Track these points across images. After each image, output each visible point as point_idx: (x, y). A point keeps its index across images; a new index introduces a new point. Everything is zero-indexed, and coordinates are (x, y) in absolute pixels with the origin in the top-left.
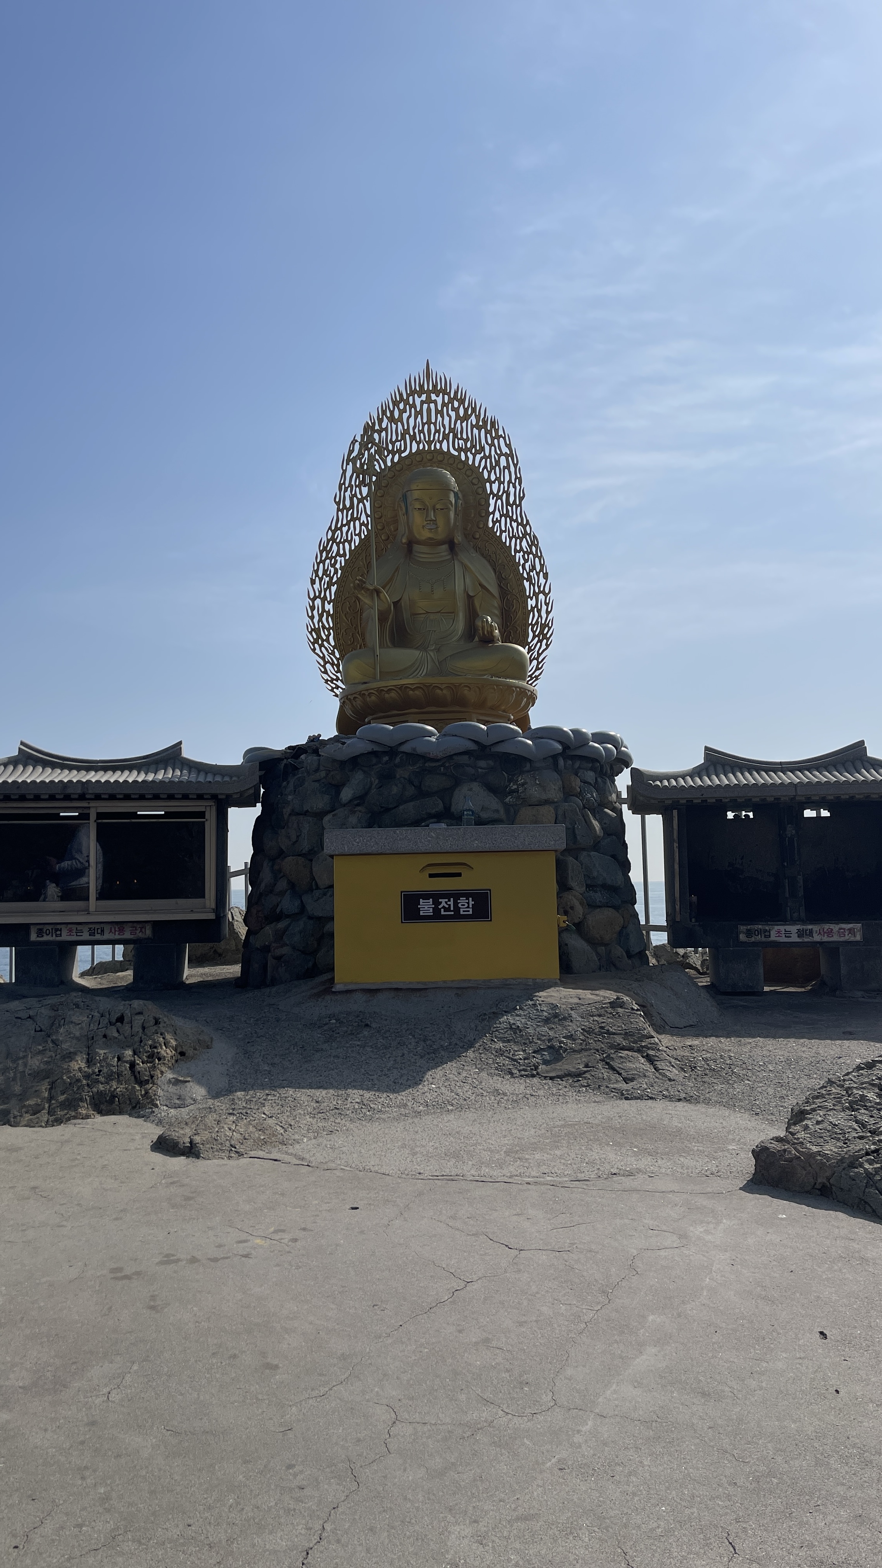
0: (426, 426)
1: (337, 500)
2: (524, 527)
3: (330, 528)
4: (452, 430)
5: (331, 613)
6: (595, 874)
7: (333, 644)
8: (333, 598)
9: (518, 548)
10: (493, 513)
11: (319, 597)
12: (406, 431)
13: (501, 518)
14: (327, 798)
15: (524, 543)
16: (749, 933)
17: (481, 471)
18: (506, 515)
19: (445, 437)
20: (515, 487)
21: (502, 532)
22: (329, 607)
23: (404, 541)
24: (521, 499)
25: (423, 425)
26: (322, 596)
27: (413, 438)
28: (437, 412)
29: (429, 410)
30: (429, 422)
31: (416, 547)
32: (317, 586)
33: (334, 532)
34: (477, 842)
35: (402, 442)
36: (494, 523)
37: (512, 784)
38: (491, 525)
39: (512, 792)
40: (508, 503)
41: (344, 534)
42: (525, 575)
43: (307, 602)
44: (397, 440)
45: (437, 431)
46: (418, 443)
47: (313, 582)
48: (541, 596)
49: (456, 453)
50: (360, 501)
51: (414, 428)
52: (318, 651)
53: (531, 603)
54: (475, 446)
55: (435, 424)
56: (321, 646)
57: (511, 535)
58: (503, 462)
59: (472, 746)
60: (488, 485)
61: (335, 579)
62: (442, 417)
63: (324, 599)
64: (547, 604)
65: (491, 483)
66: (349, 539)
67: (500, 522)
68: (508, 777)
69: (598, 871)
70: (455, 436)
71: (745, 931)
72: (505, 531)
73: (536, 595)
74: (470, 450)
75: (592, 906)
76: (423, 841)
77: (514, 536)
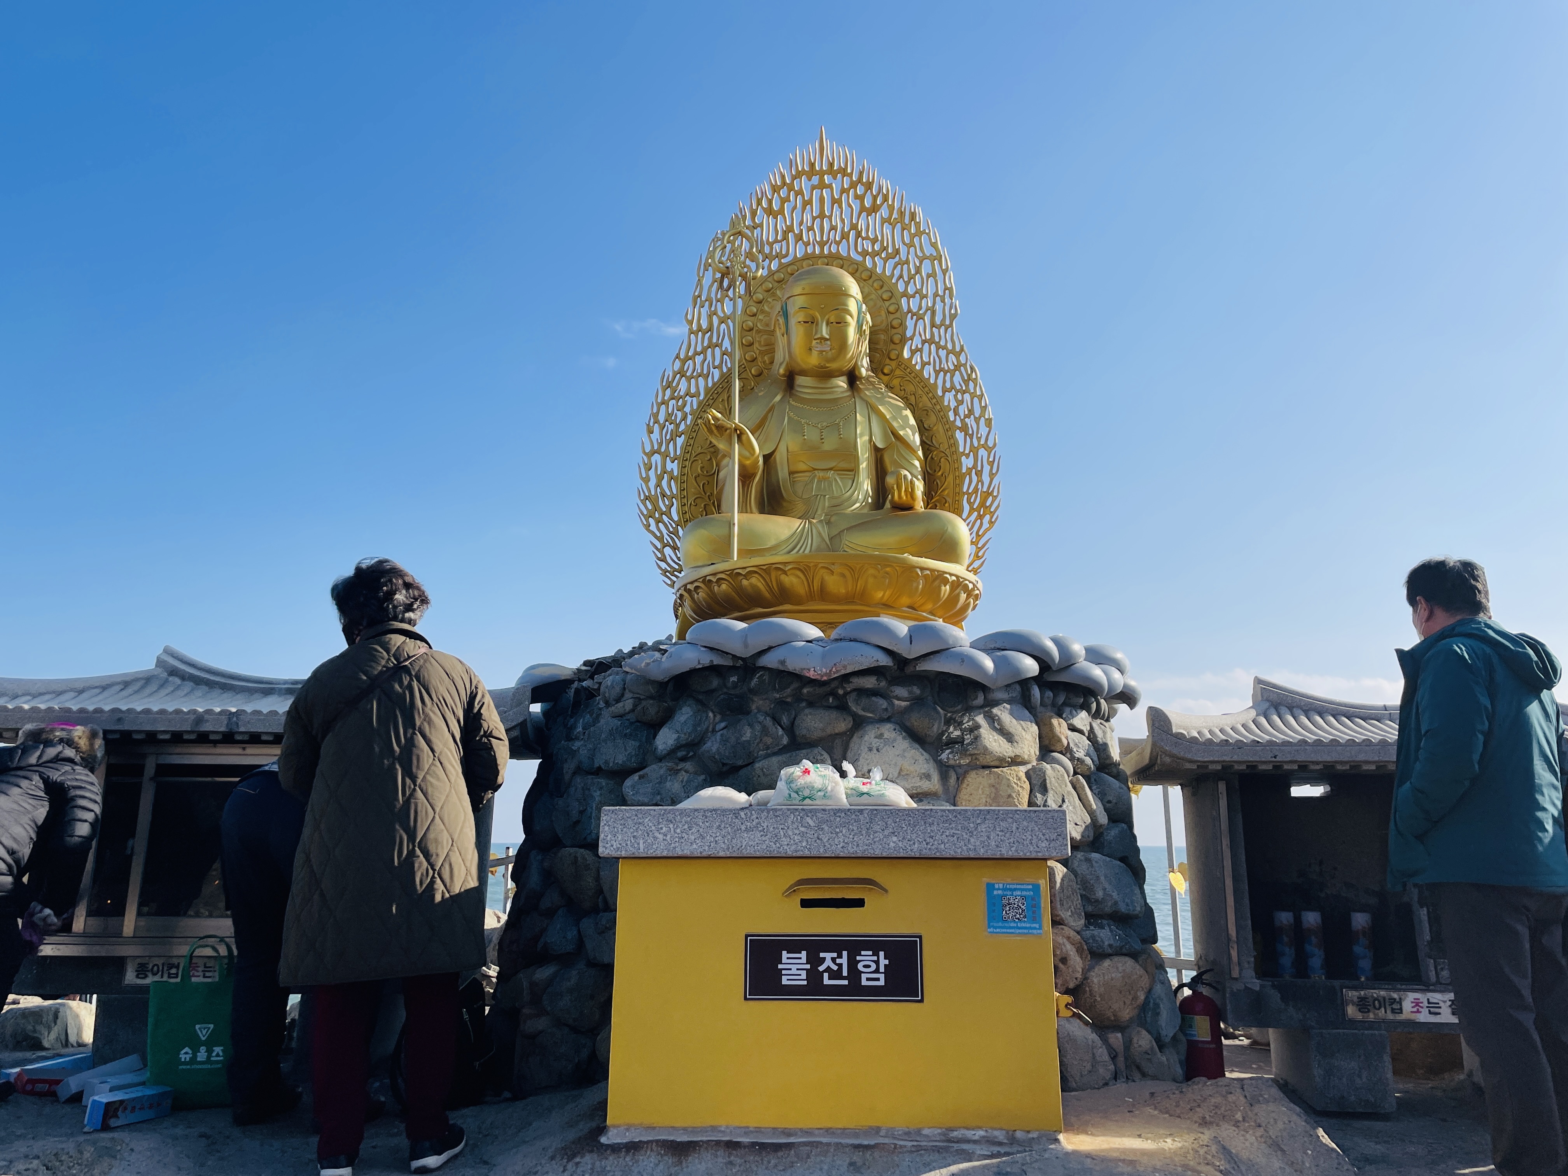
0: (818, 221)
1: (690, 317)
2: (957, 355)
3: (678, 357)
4: (854, 227)
5: (675, 474)
6: (1100, 894)
7: (676, 518)
8: (678, 453)
9: (948, 385)
10: (912, 339)
11: (658, 452)
12: (790, 229)
13: (923, 345)
14: (632, 745)
15: (957, 378)
16: (1363, 1005)
17: (894, 281)
18: (931, 341)
19: (845, 236)
20: (943, 301)
21: (924, 364)
22: (673, 467)
23: (782, 371)
24: (953, 317)
25: (814, 219)
26: (663, 450)
27: (799, 238)
28: (834, 201)
29: (822, 200)
30: (822, 216)
31: (800, 380)
32: (656, 436)
33: (684, 362)
34: (895, 839)
35: (784, 243)
36: (913, 352)
37: (951, 729)
38: (906, 354)
39: (951, 743)
40: (933, 325)
41: (698, 366)
42: (958, 423)
43: (640, 458)
44: (776, 241)
45: (833, 228)
46: (807, 244)
47: (650, 431)
48: (982, 452)
49: (860, 259)
50: (722, 321)
51: (801, 223)
52: (653, 527)
53: (967, 463)
54: (885, 249)
55: (830, 217)
56: (658, 521)
57: (938, 368)
58: (926, 269)
59: (884, 660)
60: (904, 301)
61: (682, 427)
62: (841, 207)
63: (665, 455)
64: (991, 464)
65: (909, 297)
66: (705, 372)
67: (920, 350)
68: (946, 715)
69: (1104, 889)
70: (858, 235)
71: (1355, 999)
72: (929, 364)
73: (974, 450)
74: (878, 254)
75: (1096, 954)
76: (790, 833)
77: (941, 370)
